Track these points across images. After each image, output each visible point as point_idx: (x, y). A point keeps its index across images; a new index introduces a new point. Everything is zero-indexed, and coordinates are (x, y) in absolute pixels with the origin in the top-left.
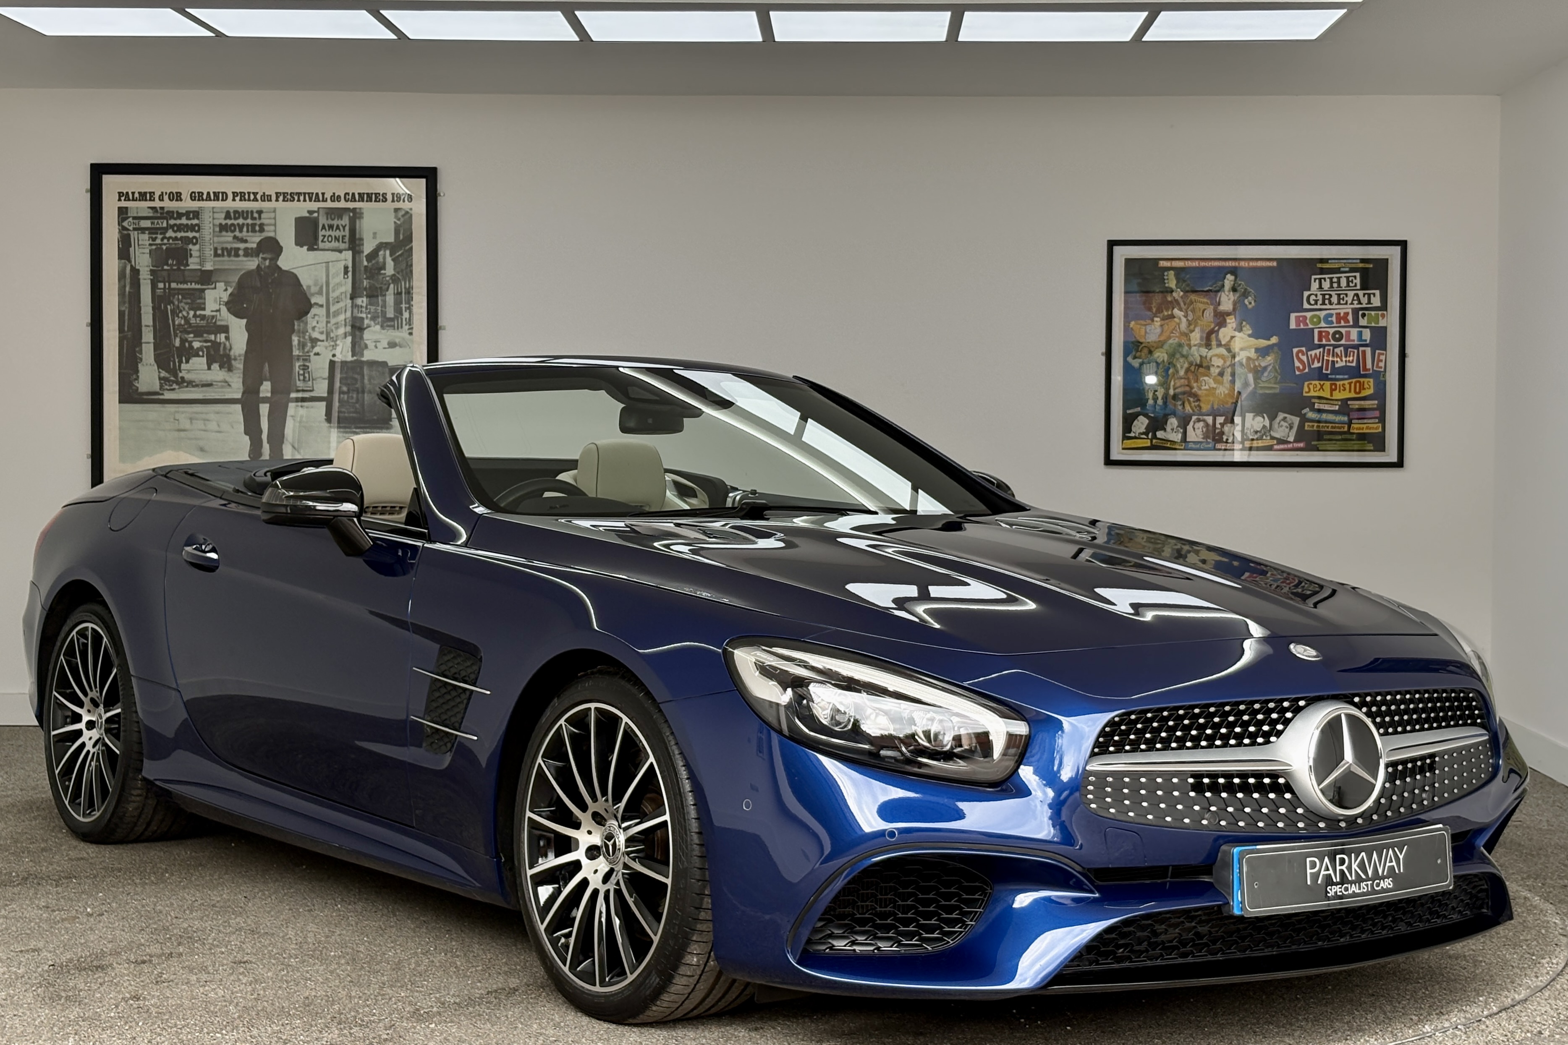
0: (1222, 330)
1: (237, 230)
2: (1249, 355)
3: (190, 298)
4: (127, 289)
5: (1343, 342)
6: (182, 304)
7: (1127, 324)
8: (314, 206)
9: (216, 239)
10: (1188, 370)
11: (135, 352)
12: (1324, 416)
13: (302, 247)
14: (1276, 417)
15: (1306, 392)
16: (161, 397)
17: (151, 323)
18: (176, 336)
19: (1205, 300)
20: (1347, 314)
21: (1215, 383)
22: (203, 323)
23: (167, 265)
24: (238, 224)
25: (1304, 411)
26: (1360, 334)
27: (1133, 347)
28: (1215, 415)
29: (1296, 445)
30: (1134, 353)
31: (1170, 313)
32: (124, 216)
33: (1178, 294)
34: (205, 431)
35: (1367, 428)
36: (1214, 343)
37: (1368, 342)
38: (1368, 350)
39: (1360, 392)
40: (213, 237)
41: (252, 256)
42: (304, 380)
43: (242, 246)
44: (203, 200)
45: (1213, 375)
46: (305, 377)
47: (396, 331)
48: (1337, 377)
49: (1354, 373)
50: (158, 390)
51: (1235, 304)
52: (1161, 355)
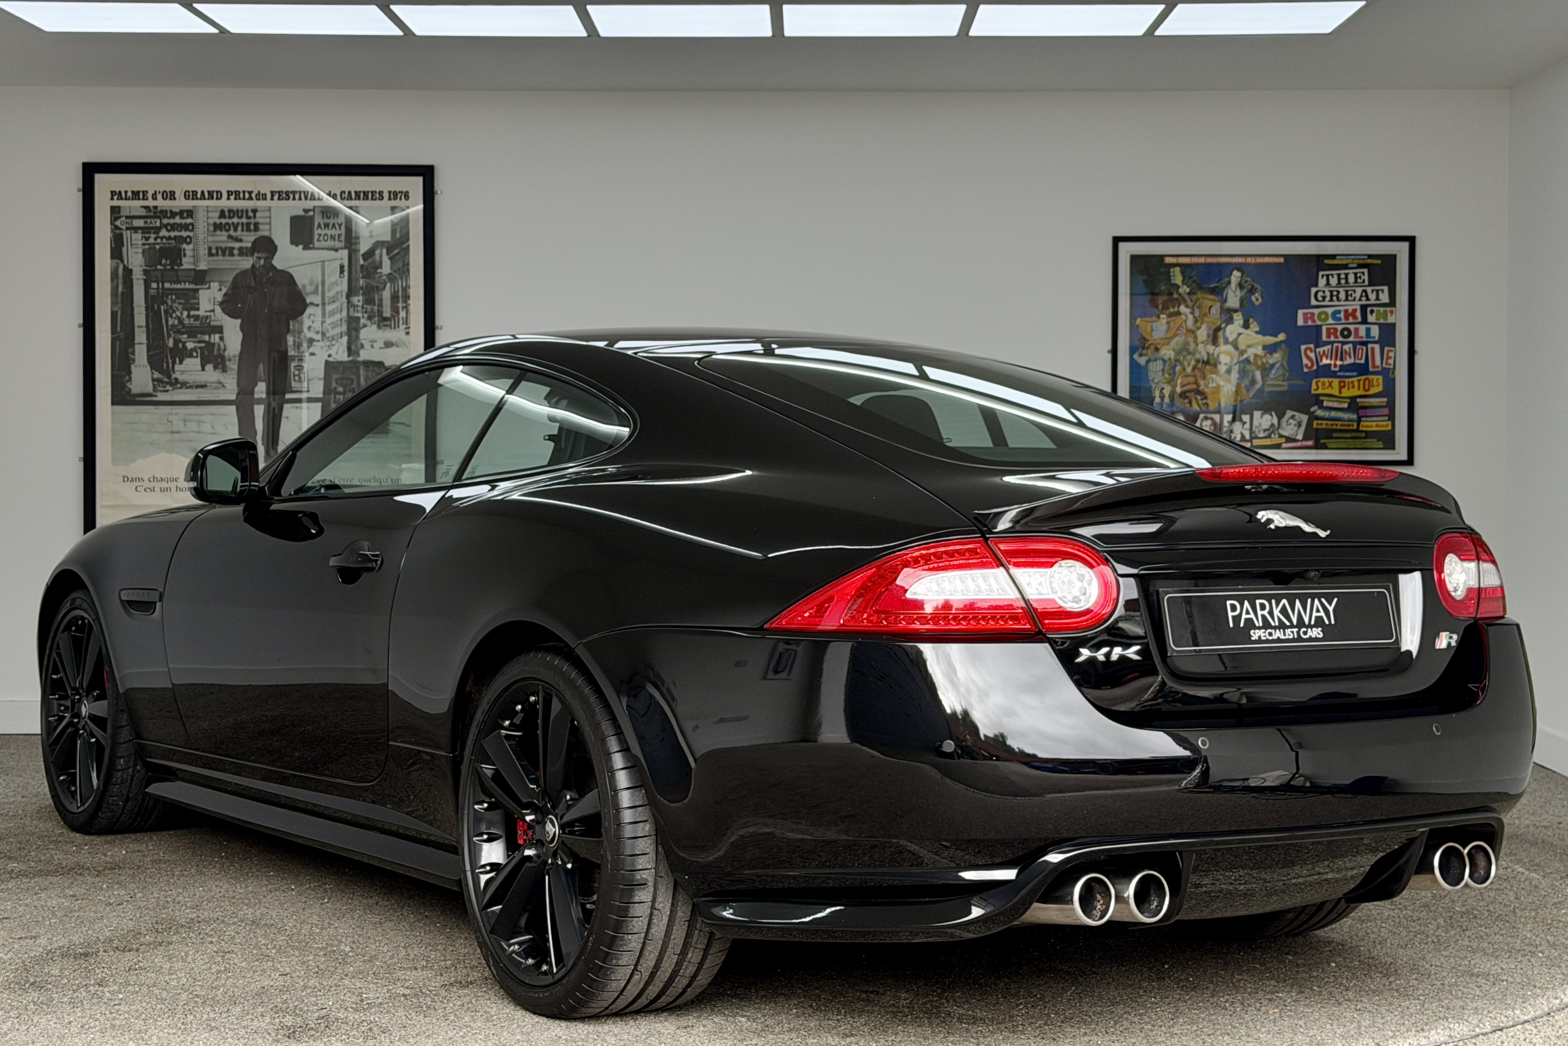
0: (1229, 328)
1: (232, 228)
2: (1257, 352)
3: (183, 298)
4: (120, 289)
6: (174, 305)
7: (1133, 321)
8: (310, 204)
9: (210, 239)
10: (1194, 368)
11: (127, 353)
12: (1333, 414)
13: (297, 245)
14: (1284, 414)
15: (1315, 390)
16: (155, 399)
17: (144, 323)
18: (169, 336)
19: (1212, 297)
20: (1355, 311)
21: (1222, 381)
22: (197, 323)
23: (161, 264)
24: (233, 223)
25: (1313, 409)
26: (1368, 331)
27: (1139, 345)
29: (1306, 443)
30: (1140, 350)
31: (1176, 309)
32: (117, 215)
33: (1184, 289)
34: (199, 432)
35: (1377, 426)
36: (1221, 340)
37: (1377, 339)
38: (1377, 347)
39: (1368, 390)
40: (208, 236)
41: (247, 256)
42: (299, 381)
43: (237, 245)
44: (197, 199)
45: (1221, 372)
46: (300, 378)
47: (393, 330)
48: (1347, 374)
49: (1362, 370)
50: (151, 391)
51: (1242, 301)
52: (1167, 352)
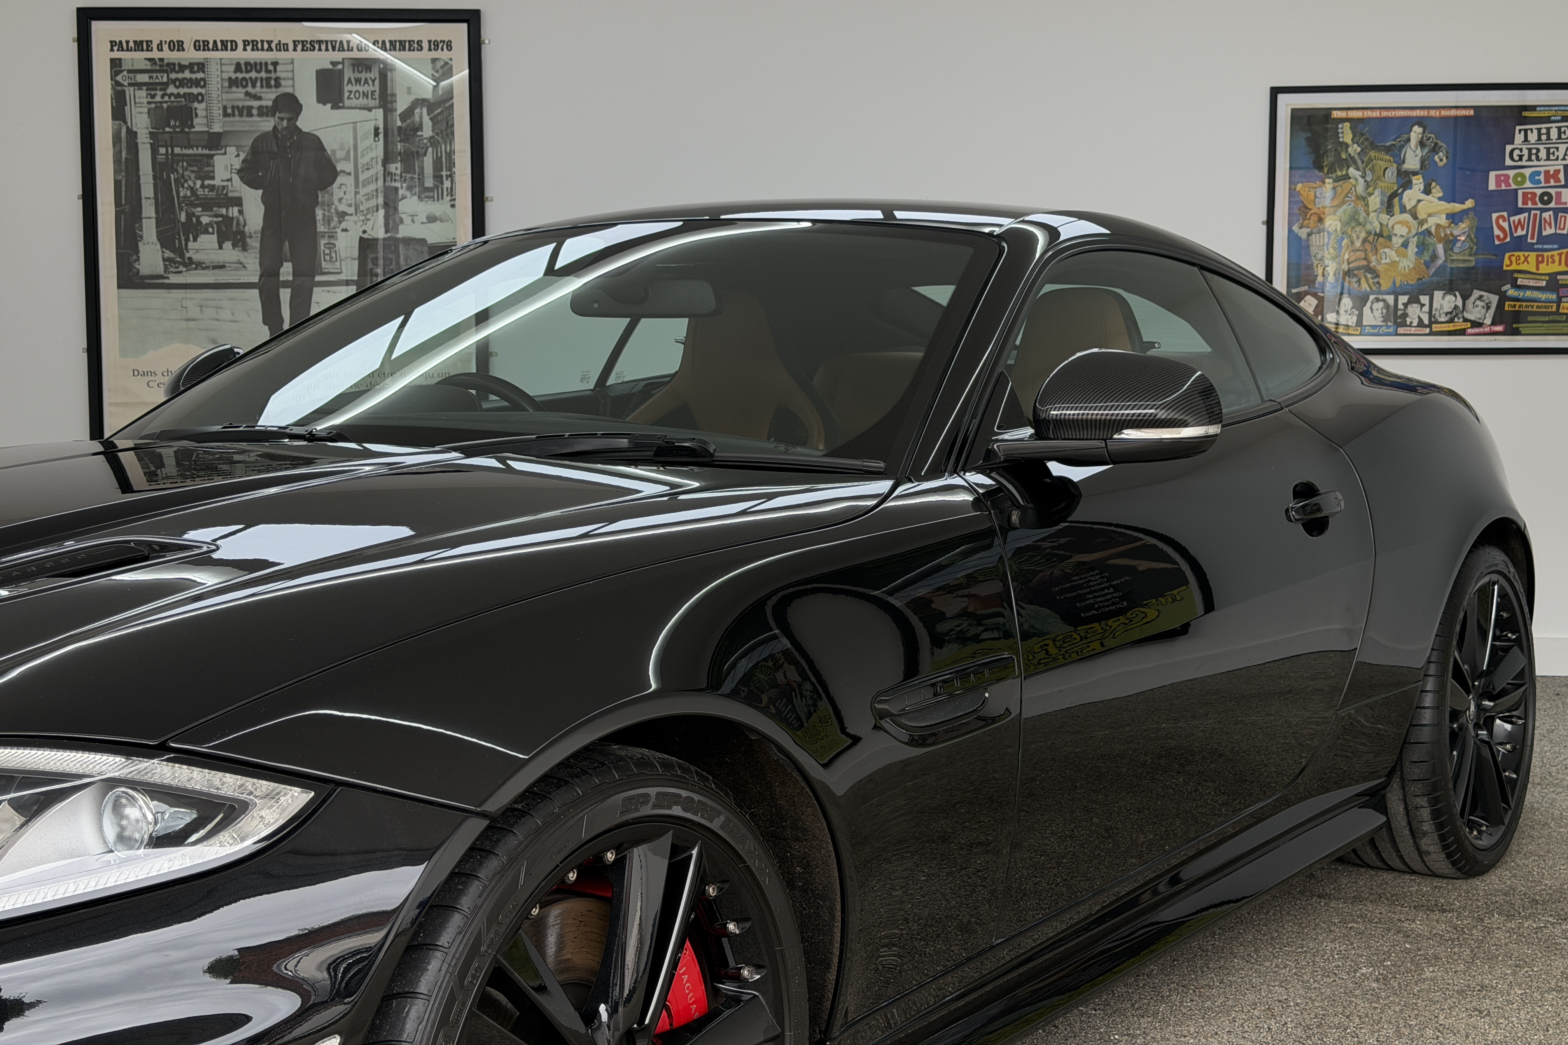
0: (1407, 193)
1: (250, 85)
2: (1439, 222)
3: (196, 166)
4: (124, 154)
6: (187, 173)
7: (1293, 187)
8: (338, 56)
9: (225, 96)
10: (1365, 241)
11: (134, 228)
12: (1528, 294)
13: (325, 104)
14: (1470, 296)
15: (1507, 266)
16: (166, 281)
17: (152, 195)
18: (181, 209)
19: (1387, 157)
20: (1557, 172)
21: (1398, 256)
22: (213, 194)
23: (169, 126)
24: (251, 78)
25: (1504, 288)
27: (1300, 214)
28: (1396, 294)
30: (1301, 221)
31: (1344, 173)
32: (118, 69)
33: (1354, 149)
34: (217, 320)
36: (1397, 209)
40: (222, 93)
41: (267, 116)
42: (330, 261)
43: (255, 104)
44: (209, 49)
45: (1396, 246)
46: (331, 258)
47: (436, 202)
48: (1545, 247)
49: (1564, 242)
50: (162, 273)
51: (1422, 162)
52: (1333, 223)
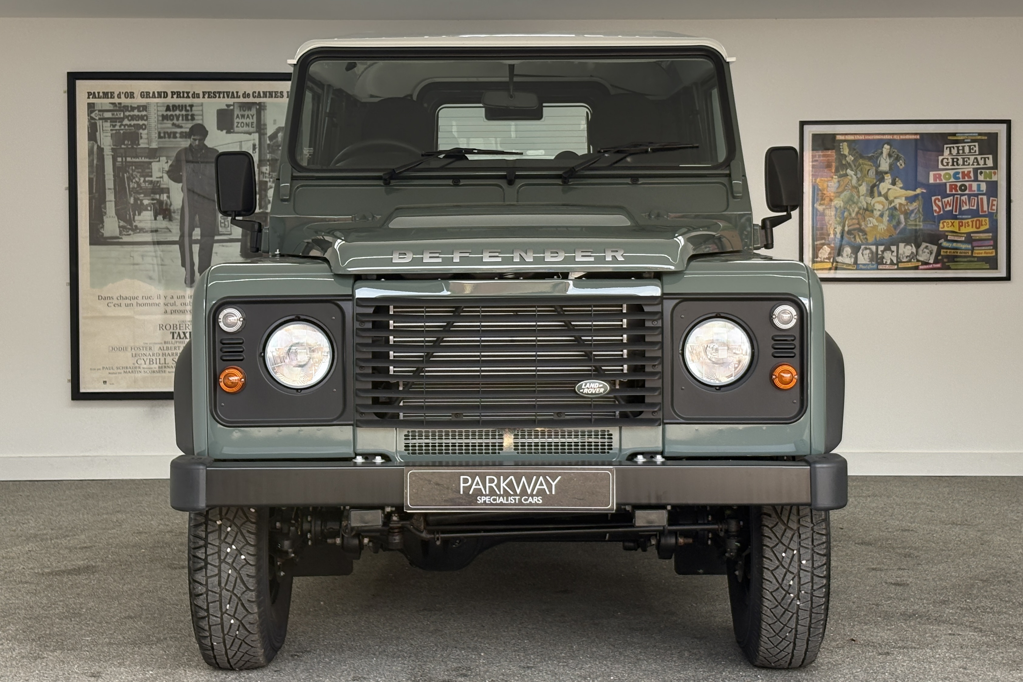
0: (882, 184)
1: (175, 119)
2: (901, 202)
3: (141, 169)
4: (95, 162)
5: (967, 192)
6: (135, 173)
7: (814, 181)
8: (230, 101)
9: (159, 126)
10: (858, 213)
11: (101, 208)
12: (955, 245)
13: (222, 130)
14: (920, 246)
15: (942, 228)
16: (120, 240)
17: (112, 187)
18: (131, 196)
19: (870, 163)
20: (969, 172)
21: (877, 222)
22: (151, 186)
23: (124, 145)
24: (176, 115)
25: (940, 242)
26: (979, 186)
27: (819, 197)
29: (935, 266)
30: (820, 201)
31: (844, 172)
32: (92, 109)
33: (850, 158)
34: (153, 264)
35: (985, 253)
36: (876, 194)
37: (984, 192)
38: (985, 198)
39: (979, 228)
40: (158, 124)
41: (186, 138)
42: (225, 227)
43: (179, 130)
44: (150, 97)
45: (876, 216)
46: (225, 225)
48: (963, 217)
49: (975, 214)
50: (118, 235)
51: (891, 166)
52: (838, 202)
